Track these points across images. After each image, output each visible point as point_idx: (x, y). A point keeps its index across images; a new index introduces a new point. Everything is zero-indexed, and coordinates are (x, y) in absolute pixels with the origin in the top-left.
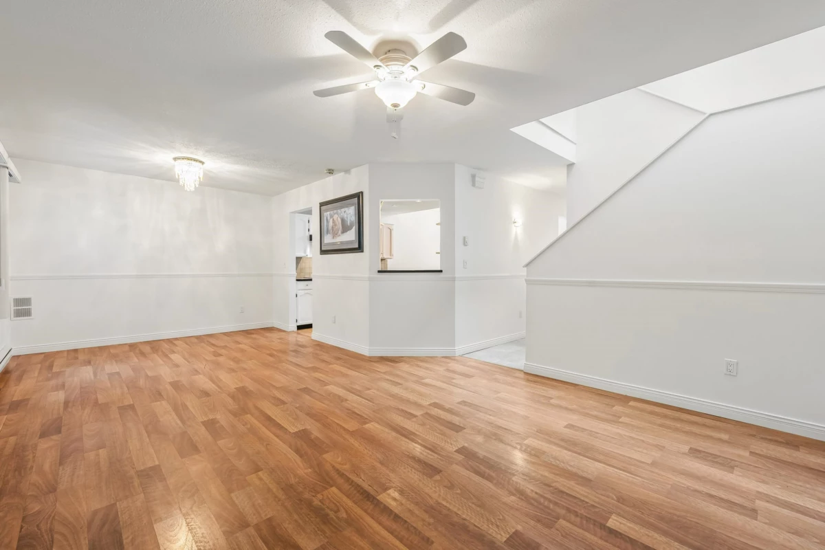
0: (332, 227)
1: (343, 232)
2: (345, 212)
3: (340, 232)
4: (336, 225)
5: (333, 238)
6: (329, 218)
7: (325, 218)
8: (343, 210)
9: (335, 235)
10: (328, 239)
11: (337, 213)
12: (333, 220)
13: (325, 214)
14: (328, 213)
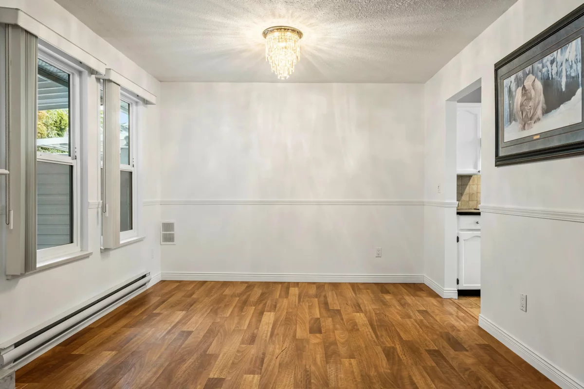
0: (522, 105)
1: (547, 111)
2: (552, 62)
3: (539, 112)
4: (529, 99)
5: (524, 128)
6: (513, 88)
7: (506, 90)
8: (547, 59)
9: (527, 120)
10: (512, 133)
11: (532, 72)
12: (524, 88)
13: (506, 82)
14: (513, 78)
